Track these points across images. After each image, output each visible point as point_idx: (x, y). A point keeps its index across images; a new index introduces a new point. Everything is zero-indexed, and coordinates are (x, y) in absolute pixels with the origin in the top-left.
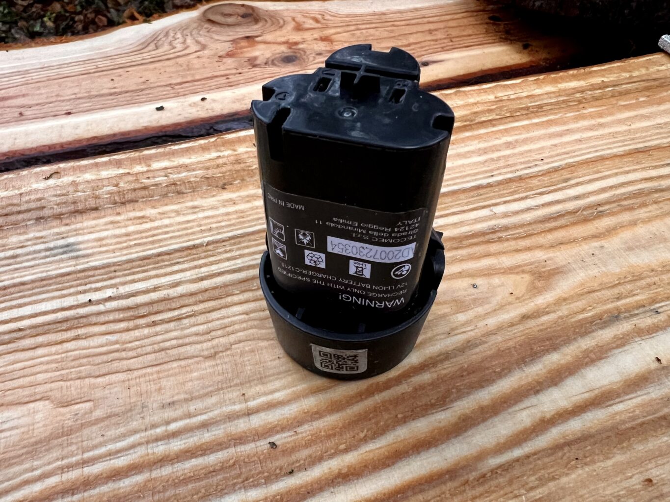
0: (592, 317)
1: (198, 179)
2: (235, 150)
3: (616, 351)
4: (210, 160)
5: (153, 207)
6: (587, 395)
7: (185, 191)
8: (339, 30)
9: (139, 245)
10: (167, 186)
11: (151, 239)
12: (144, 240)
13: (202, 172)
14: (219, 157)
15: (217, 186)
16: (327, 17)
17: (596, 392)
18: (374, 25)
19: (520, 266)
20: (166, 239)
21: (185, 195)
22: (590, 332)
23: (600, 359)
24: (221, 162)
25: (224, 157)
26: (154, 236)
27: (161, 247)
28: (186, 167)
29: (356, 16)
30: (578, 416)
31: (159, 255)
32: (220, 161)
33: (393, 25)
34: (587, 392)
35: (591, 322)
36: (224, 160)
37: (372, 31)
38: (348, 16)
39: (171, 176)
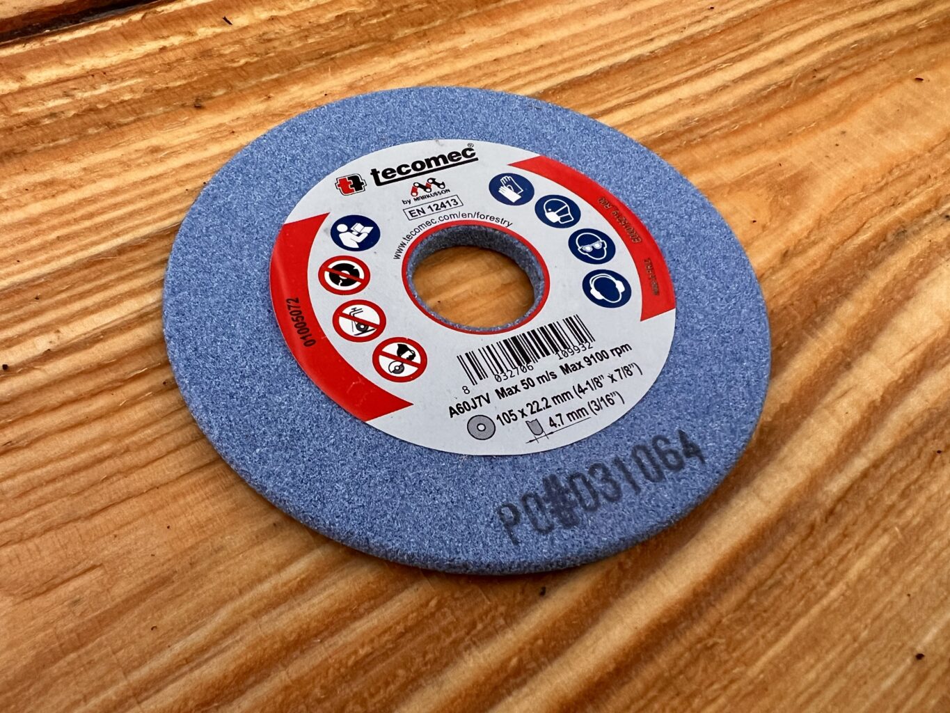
0: (872, 238)
1: (137, 96)
2: (190, 34)
3: (923, 283)
4: (148, 55)
5: (68, 160)
6: (911, 357)
7: (123, 121)
9: (68, 237)
10: (77, 116)
11: (87, 223)
12: (75, 228)
13: (140, 80)
14: (163, 49)
15: (183, 106)
17: (922, 348)
19: (748, 177)
20: (122, 219)
21: (125, 129)
22: (880, 262)
23: (908, 298)
24: (173, 59)
25: (173, 48)
26: (91, 216)
27: (117, 235)
28: (104, 74)
30: (914, 389)
31: (121, 250)
32: (171, 56)
34: (911, 350)
35: (876, 248)
36: (179, 53)
39: (79, 95)
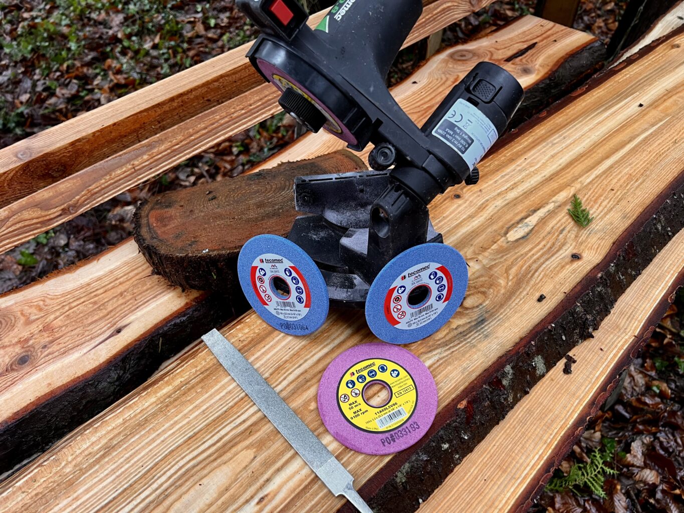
8: (58, 314)
16: (48, 302)
18: (82, 300)
29: (69, 293)
33: (96, 296)
37: (81, 307)
38: (63, 295)
